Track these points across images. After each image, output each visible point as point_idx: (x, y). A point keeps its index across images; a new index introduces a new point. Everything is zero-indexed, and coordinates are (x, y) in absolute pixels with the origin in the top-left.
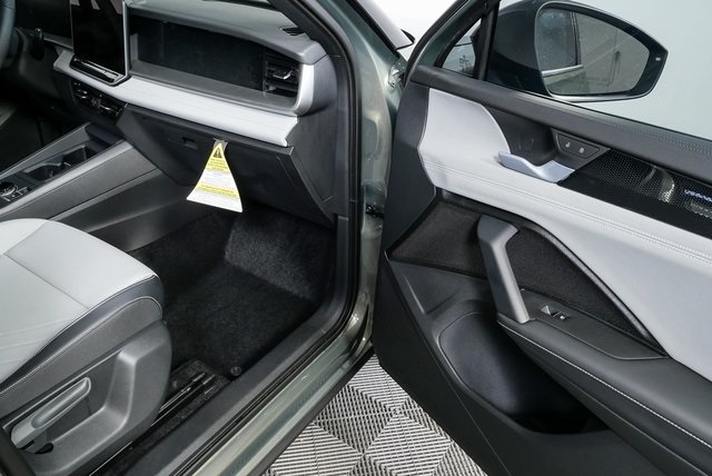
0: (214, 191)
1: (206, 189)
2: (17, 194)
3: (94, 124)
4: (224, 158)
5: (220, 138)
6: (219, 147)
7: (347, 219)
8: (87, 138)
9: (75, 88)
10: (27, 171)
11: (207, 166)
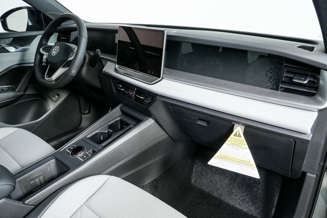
0: (231, 160)
1: (224, 158)
2: (87, 155)
3: (125, 105)
4: (243, 138)
5: (238, 123)
6: (239, 129)
7: (315, 176)
8: (120, 113)
9: (115, 83)
10: (89, 136)
11: (227, 142)
